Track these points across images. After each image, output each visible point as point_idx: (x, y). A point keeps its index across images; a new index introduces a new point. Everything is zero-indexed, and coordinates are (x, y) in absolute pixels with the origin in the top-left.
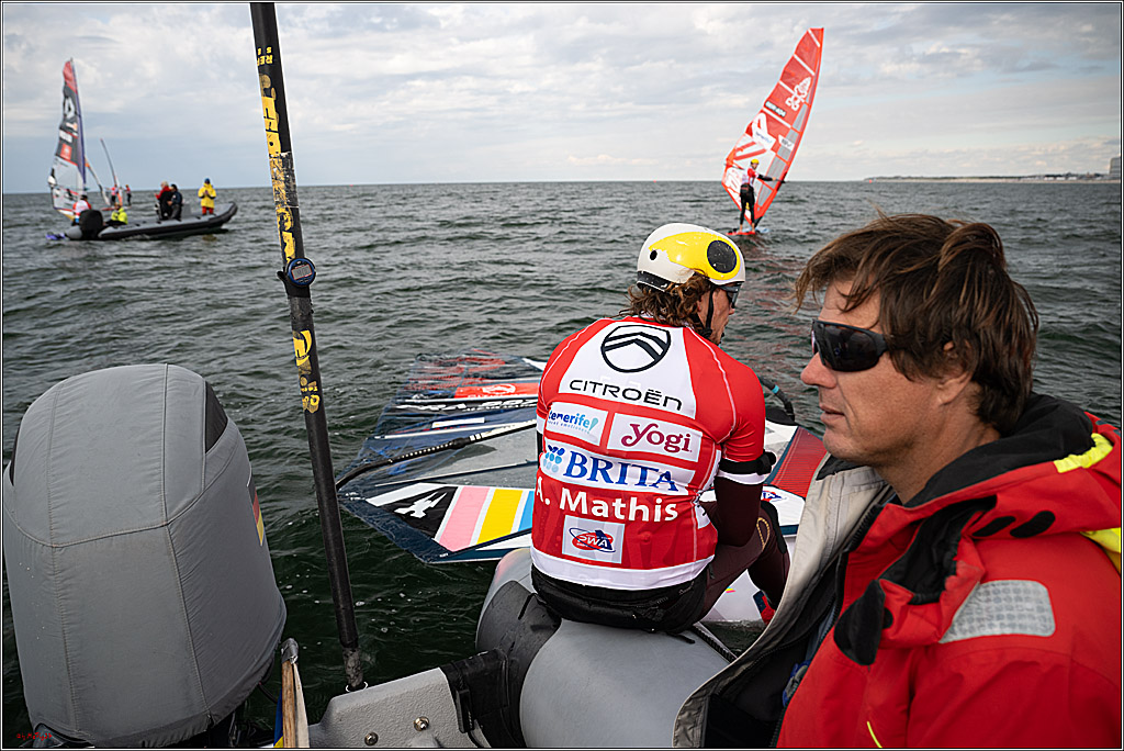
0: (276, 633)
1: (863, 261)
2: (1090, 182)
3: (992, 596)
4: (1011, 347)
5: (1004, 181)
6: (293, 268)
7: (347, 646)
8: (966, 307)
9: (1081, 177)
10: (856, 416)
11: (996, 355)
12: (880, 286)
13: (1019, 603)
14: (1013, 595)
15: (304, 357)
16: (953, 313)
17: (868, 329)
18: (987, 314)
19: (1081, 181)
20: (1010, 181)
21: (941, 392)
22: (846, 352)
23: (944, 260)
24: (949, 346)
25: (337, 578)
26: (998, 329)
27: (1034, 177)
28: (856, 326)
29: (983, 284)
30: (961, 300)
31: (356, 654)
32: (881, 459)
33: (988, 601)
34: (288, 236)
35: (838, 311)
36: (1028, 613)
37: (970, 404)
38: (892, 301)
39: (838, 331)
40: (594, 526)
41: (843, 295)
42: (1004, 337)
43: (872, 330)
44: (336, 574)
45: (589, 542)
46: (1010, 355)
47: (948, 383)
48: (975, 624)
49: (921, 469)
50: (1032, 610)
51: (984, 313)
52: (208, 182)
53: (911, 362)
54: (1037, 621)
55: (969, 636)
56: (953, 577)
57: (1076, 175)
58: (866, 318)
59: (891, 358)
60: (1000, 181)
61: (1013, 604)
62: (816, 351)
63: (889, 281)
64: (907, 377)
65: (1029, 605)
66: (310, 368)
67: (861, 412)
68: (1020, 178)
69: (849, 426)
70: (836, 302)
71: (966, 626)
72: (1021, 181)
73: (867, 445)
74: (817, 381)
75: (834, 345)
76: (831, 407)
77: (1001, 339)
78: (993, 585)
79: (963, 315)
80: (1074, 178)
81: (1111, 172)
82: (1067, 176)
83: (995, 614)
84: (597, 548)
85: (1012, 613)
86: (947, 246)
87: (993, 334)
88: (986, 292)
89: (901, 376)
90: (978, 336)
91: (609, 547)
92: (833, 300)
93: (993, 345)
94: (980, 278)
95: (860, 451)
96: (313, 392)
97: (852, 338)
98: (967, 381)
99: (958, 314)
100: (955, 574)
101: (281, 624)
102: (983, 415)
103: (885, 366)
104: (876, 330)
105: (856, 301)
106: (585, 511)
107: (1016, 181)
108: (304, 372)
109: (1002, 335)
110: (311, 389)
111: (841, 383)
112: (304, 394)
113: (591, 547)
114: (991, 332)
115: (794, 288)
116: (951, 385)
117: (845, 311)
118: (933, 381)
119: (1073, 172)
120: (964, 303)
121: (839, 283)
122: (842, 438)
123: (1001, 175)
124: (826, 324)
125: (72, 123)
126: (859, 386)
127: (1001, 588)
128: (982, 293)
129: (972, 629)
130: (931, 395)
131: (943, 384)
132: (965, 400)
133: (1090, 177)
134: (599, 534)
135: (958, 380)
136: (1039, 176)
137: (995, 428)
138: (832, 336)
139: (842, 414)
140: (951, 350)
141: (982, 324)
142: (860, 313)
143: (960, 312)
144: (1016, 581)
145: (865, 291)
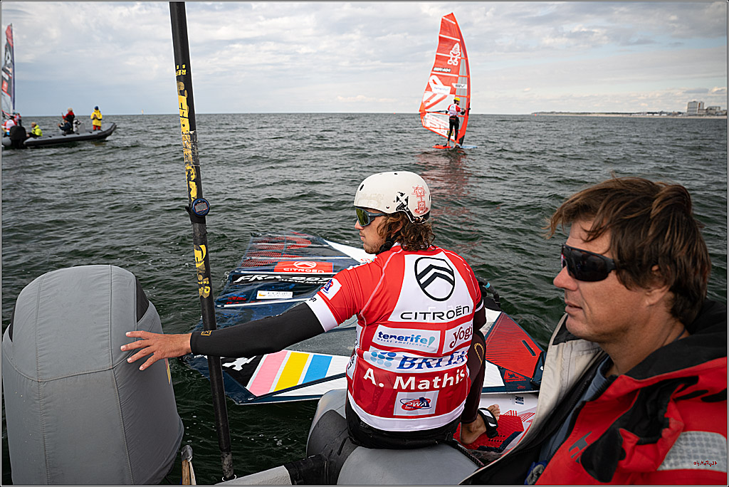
0: (178, 442)
1: (600, 209)
2: (675, 117)
3: (690, 442)
4: (696, 270)
5: (621, 115)
6: (196, 205)
7: (223, 450)
8: (669, 243)
9: (670, 114)
10: (590, 310)
11: (687, 275)
12: (611, 227)
13: (709, 448)
14: (704, 442)
15: (201, 262)
16: (660, 246)
17: (601, 255)
18: (682, 248)
19: (669, 117)
20: (625, 116)
21: (648, 298)
22: (586, 268)
23: (655, 211)
24: (655, 268)
25: (219, 406)
26: (688, 257)
27: (640, 113)
28: (594, 252)
29: (680, 229)
30: (666, 238)
31: (230, 456)
32: (605, 338)
33: (687, 444)
34: (193, 184)
35: (581, 241)
36: (715, 455)
37: (667, 306)
38: (619, 237)
39: (581, 254)
40: (418, 395)
41: (585, 231)
42: (692, 263)
43: (604, 255)
44: (218, 403)
45: (414, 405)
46: (695, 274)
47: (653, 292)
48: (679, 460)
49: (632, 346)
50: (718, 453)
51: (681, 246)
52: (97, 108)
53: (629, 277)
54: (721, 461)
55: (674, 468)
56: (667, 429)
57: (666, 113)
58: (601, 247)
59: (617, 274)
60: (618, 115)
61: (705, 448)
62: (564, 266)
63: (618, 224)
64: (626, 287)
65: (715, 450)
66: (204, 269)
67: (594, 308)
68: (631, 114)
69: (585, 316)
70: (580, 234)
71: (672, 461)
72: (632, 116)
73: (597, 329)
74: (565, 285)
75: (577, 262)
76: (573, 303)
77: (690, 264)
78: (691, 434)
79: (666, 248)
80: (665, 115)
81: (688, 111)
82: (661, 113)
83: (693, 454)
84: (420, 407)
85: (704, 455)
86: (656, 202)
87: (686, 260)
88: (682, 233)
89: (622, 286)
90: (675, 262)
91: (428, 406)
92: (578, 233)
93: (685, 269)
94: (678, 223)
95: (592, 333)
96: (206, 285)
97: (589, 258)
98: (666, 291)
99: (664, 247)
100: (668, 427)
101: (180, 436)
102: (674, 313)
103: (612, 279)
104: (607, 255)
105: (594, 235)
106: (413, 388)
107: (628, 116)
108: (201, 272)
109: (691, 262)
110: (205, 283)
111: (581, 289)
112: (201, 286)
113: (416, 408)
114: (684, 259)
115: (550, 223)
116: (655, 293)
117: (586, 241)
118: (644, 291)
119: (665, 111)
120: (668, 240)
121: (582, 222)
122: (580, 324)
123: (619, 112)
124: (572, 249)
125: (9, 67)
126: (594, 292)
127: (696, 436)
128: (680, 234)
129: (676, 464)
130: (642, 299)
131: (650, 292)
132: (663, 303)
133: (675, 114)
134: (422, 400)
135: (660, 290)
136: (643, 113)
137: (682, 322)
138: (576, 257)
139: (581, 308)
140: (657, 271)
141: (678, 255)
142: (597, 243)
143: (664, 246)
144: (706, 433)
145: (601, 229)
